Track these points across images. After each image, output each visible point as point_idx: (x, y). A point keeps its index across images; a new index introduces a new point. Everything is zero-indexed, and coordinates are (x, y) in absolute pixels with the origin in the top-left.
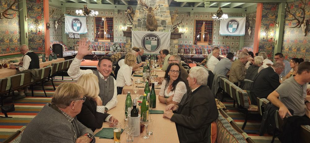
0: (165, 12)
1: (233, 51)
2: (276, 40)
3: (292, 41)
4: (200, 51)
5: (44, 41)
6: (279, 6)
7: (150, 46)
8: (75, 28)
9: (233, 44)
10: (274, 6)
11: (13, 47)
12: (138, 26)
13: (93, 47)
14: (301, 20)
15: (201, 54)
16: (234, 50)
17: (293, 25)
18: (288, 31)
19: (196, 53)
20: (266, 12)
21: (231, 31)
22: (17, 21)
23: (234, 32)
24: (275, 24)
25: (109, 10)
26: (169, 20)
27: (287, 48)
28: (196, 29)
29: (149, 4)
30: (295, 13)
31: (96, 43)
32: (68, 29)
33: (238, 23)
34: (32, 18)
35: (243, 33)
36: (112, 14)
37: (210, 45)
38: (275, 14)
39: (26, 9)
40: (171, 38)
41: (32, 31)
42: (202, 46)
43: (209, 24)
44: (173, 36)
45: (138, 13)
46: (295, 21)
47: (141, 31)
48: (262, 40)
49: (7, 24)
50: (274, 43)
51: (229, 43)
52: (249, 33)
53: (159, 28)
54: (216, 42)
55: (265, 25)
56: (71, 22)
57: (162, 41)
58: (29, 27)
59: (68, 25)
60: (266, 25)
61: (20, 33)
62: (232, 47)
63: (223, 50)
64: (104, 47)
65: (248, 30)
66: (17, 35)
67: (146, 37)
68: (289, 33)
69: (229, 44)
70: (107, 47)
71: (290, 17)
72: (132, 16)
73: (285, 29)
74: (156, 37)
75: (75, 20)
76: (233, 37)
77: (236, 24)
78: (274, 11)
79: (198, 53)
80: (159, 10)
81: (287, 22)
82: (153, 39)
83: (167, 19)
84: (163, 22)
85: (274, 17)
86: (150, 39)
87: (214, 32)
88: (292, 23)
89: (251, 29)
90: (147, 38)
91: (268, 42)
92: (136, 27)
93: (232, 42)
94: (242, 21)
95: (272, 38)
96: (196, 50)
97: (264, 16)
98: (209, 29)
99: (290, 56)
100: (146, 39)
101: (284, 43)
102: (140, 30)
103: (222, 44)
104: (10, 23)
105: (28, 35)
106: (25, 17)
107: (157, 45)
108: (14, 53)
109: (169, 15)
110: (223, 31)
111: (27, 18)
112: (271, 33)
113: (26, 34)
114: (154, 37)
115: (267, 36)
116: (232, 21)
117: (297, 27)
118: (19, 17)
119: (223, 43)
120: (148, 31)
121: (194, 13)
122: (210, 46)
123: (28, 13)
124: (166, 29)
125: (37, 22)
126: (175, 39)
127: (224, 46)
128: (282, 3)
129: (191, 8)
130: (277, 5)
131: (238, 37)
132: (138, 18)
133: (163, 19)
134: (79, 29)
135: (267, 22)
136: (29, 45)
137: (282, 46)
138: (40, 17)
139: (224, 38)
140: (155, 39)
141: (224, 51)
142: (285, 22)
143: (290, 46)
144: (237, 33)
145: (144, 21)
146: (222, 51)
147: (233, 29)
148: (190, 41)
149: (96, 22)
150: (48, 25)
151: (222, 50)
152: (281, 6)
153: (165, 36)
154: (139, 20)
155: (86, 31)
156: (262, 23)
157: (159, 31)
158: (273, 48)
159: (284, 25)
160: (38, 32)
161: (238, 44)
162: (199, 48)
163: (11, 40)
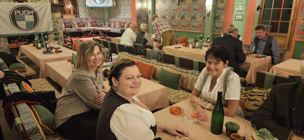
2: (149, 10)
3: (165, 10)
4: (69, 24)
7: (24, 23)
16: (101, 21)
21: (99, 2)
23: (102, 3)
35: (110, 4)
37: (77, 17)
40: (52, 11)
42: (70, 19)
44: (54, 8)
48: (139, 10)
50: (148, 12)
52: (115, 4)
54: (82, 14)
57: (40, 15)
62: (99, 19)
63: (92, 22)
65: (113, 1)
67: (15, 11)
68: (161, 3)
69: (95, 15)
74: (30, 9)
76: (98, 9)
79: (68, 26)
82: (26, 13)
86: (22, 13)
87: (79, 4)
90: (17, 12)
91: (143, 12)
93: (97, 14)
95: (146, 9)
96: (65, 24)
98: (73, 1)
100: (15, 13)
101: (157, 12)
107: (34, 20)
110: (90, 2)
112: (145, 3)
114: (28, 10)
115: (142, 6)
119: (90, 15)
122: (78, 19)
126: (57, 11)
127: (92, 18)
139: (89, 10)
140: (29, 12)
143: (164, 15)
144: (104, 5)
151: (90, 22)
153: (44, 9)
158: (147, 17)
161: (103, 15)
162: (67, 22)
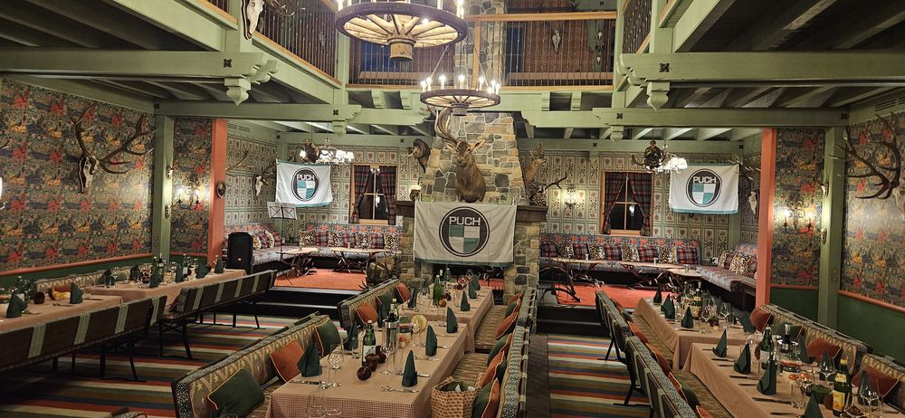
0: (506, 153)
1: (712, 253)
2: (822, 230)
3: (870, 236)
4: (616, 252)
5: (206, 226)
6: (827, 136)
7: (461, 240)
8: (302, 192)
9: (709, 233)
10: (812, 136)
11: (127, 240)
12: (436, 190)
13: (343, 238)
14: (890, 176)
15: (620, 259)
16: (714, 250)
17: (872, 189)
18: (856, 207)
19: (606, 257)
20: (789, 154)
21: (700, 202)
22: (146, 179)
23: (710, 203)
24: (818, 185)
25: (386, 149)
26: (515, 173)
27: (858, 256)
28: (607, 195)
29: (466, 133)
30: (874, 156)
31: (354, 227)
32: (285, 194)
33: (717, 180)
34: (184, 169)
35: (732, 206)
36: (393, 157)
37: (644, 235)
38: (814, 158)
39: (172, 149)
40: (517, 221)
41: (180, 201)
42: (624, 239)
43: (641, 180)
44: (525, 216)
45: (438, 158)
46: (876, 180)
47: (444, 203)
48: (780, 228)
49: (116, 185)
50: (819, 238)
51: (700, 232)
52: (753, 208)
53: (489, 194)
54: (661, 228)
55: (786, 187)
56: (291, 177)
57: (492, 224)
58: (175, 191)
59: (282, 185)
60: (791, 187)
61: (151, 206)
62: (709, 244)
63: (681, 250)
64: (370, 238)
65: (747, 199)
66: (144, 211)
67: (451, 218)
68: (861, 212)
69: (699, 234)
70: (376, 238)
71: (860, 167)
72: (424, 163)
73: (848, 201)
74: (476, 216)
75: (303, 172)
76: (710, 217)
77: (713, 182)
78: (813, 149)
79: (612, 256)
80: (491, 149)
81: (852, 182)
82: (469, 221)
83: (512, 170)
84: (501, 179)
85: (812, 166)
87: (656, 202)
88: (867, 183)
89: (756, 196)
90: (453, 219)
91: (799, 236)
92: (429, 192)
93: (707, 230)
94: (729, 175)
95: (810, 226)
96: (605, 249)
97: (782, 165)
98: (642, 195)
99: (870, 280)
100: (451, 221)
101: (849, 240)
102: (441, 200)
103: (678, 235)
104: (125, 183)
105: (170, 210)
106: (168, 167)
107: (479, 237)
108: (129, 256)
109: (516, 161)
110: (678, 200)
111: (171, 171)
112: (806, 210)
113: (166, 208)
114: (472, 217)
115: (797, 217)
116: (701, 174)
117: (881, 196)
118: (153, 168)
119: (682, 232)
120: (461, 201)
121: (601, 154)
122: (645, 239)
123: (175, 159)
124: (508, 196)
125: (193, 179)
126: (531, 222)
127: (685, 241)
128: (833, 130)
129: (592, 141)
130: (819, 133)
131: (724, 218)
132: (437, 170)
133: (499, 170)
134: (311, 193)
135: (791, 181)
136: (172, 234)
137: (843, 248)
138: (202, 167)
139: (683, 218)
140: (474, 221)
141: (684, 252)
142: (846, 181)
143: (867, 250)
144: (716, 208)
145: (451, 177)
146: (678, 253)
147: (706, 196)
148: (590, 225)
149: (355, 176)
150: (221, 187)
151: (678, 249)
152: (830, 137)
154: (439, 174)
155: (329, 200)
156: (778, 184)
157: (491, 200)
158: (817, 253)
159: (845, 187)
160: (194, 204)
161: (726, 235)
162: (613, 245)
163: (123, 225)
